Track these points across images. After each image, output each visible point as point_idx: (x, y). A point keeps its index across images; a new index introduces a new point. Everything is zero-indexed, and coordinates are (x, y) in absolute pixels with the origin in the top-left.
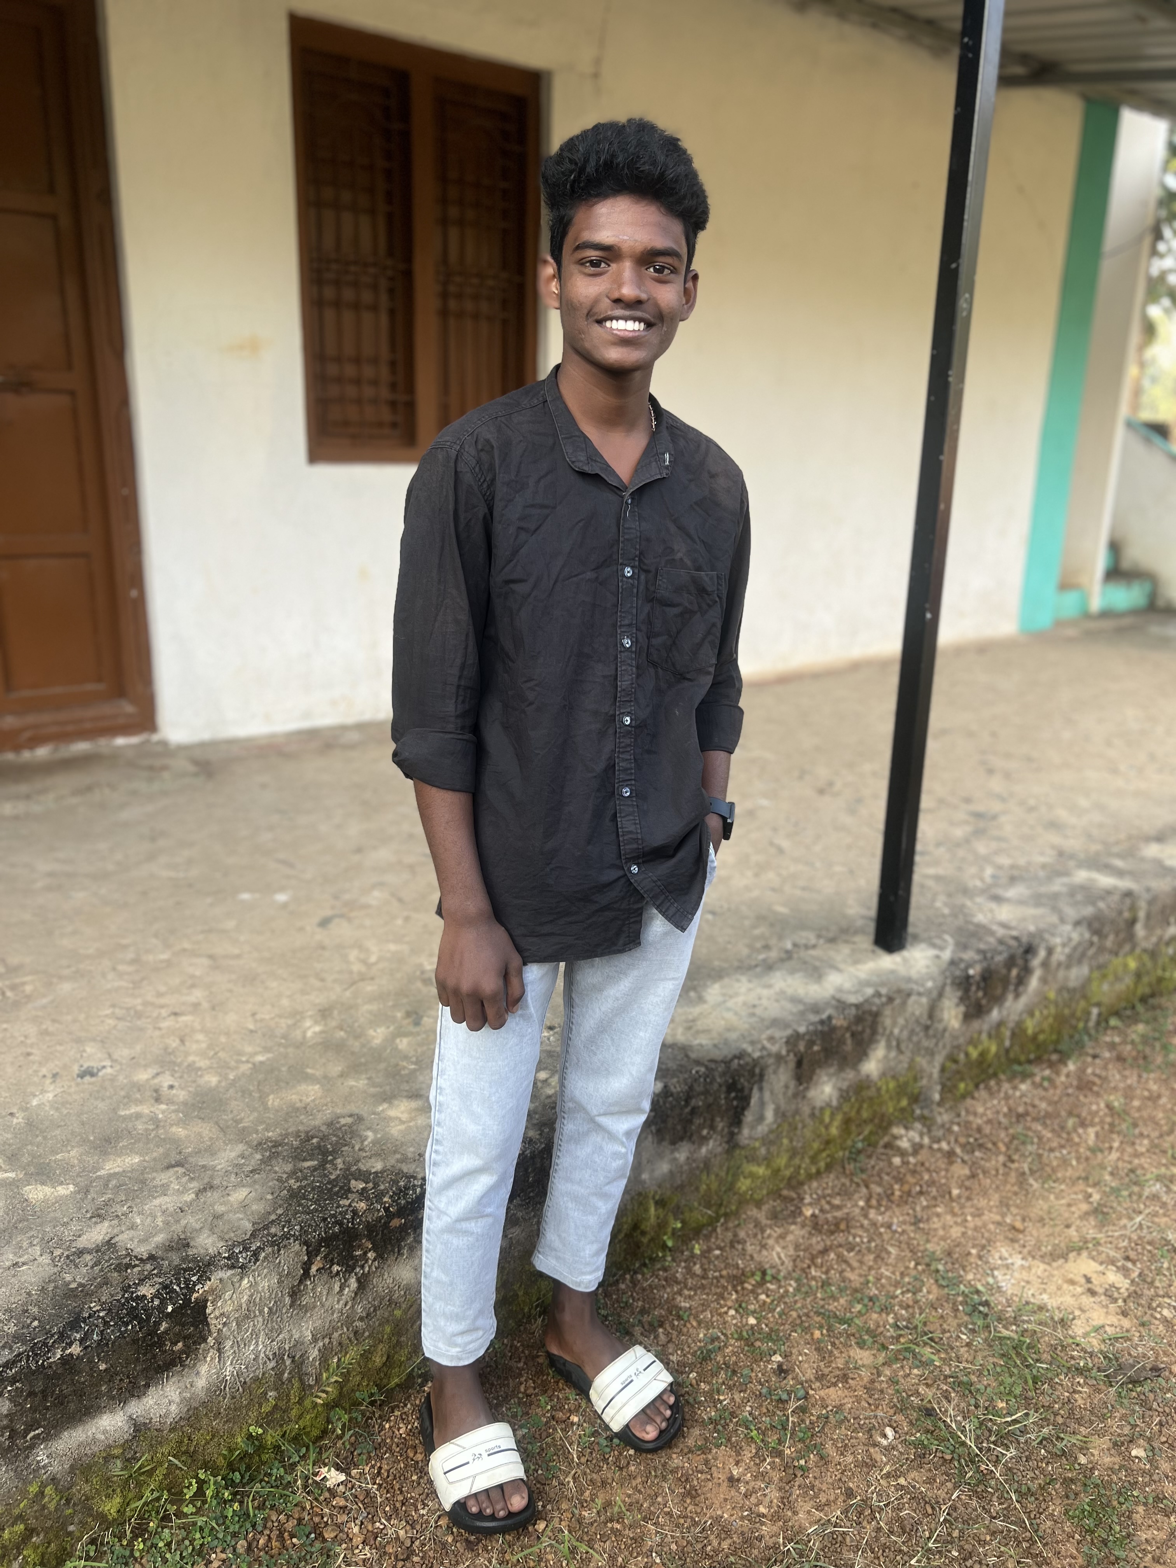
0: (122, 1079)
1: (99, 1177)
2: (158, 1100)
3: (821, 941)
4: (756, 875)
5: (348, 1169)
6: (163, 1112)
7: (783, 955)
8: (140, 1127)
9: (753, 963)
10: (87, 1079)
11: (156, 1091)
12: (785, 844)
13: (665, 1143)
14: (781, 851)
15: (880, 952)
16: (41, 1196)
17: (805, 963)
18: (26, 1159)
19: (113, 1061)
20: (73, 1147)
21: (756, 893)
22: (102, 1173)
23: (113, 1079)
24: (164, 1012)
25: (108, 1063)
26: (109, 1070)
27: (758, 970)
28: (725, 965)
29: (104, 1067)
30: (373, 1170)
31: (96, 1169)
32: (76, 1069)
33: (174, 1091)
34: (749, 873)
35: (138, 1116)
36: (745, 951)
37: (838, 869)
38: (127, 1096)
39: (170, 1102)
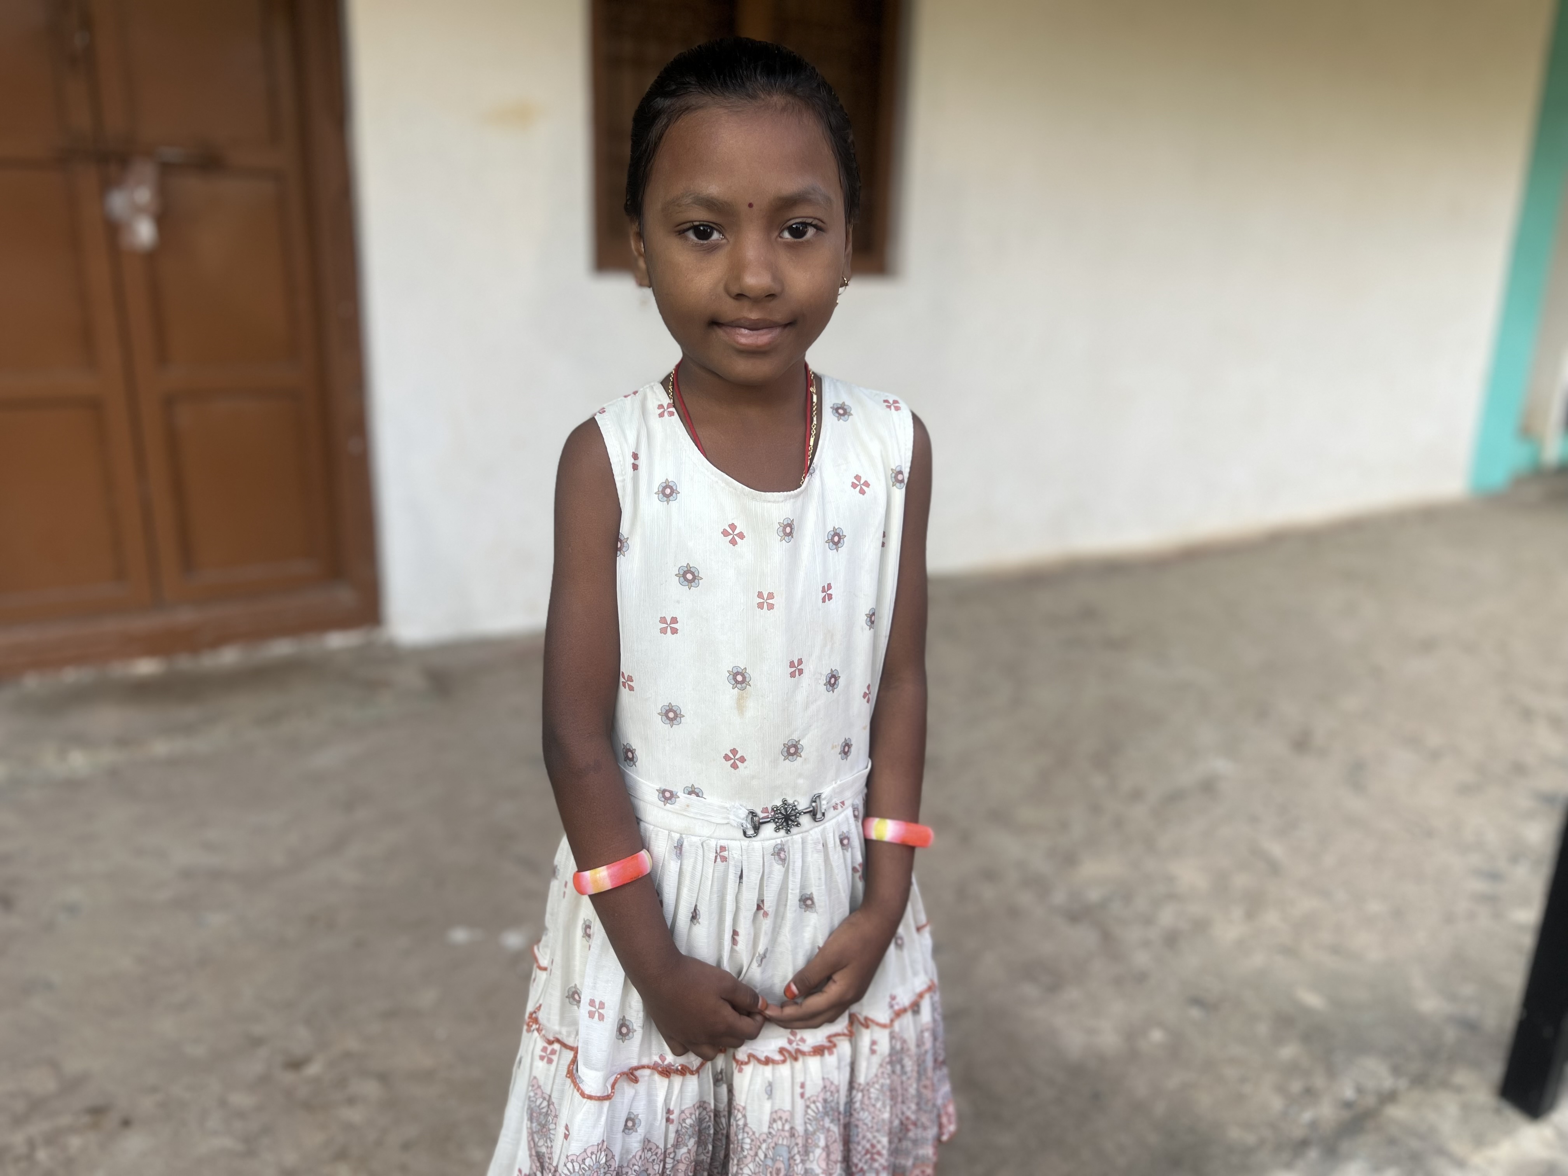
3: (1402, 1084)
4: (1250, 915)
7: (1346, 1115)
9: (1298, 1133)
12: (1277, 850)
14: (1274, 868)
15: (1512, 1115)
17: (1392, 1142)
21: (1258, 960)
27: (1313, 1154)
28: (1251, 1139)
34: (1237, 912)
36: (1277, 1103)
37: (1375, 907)
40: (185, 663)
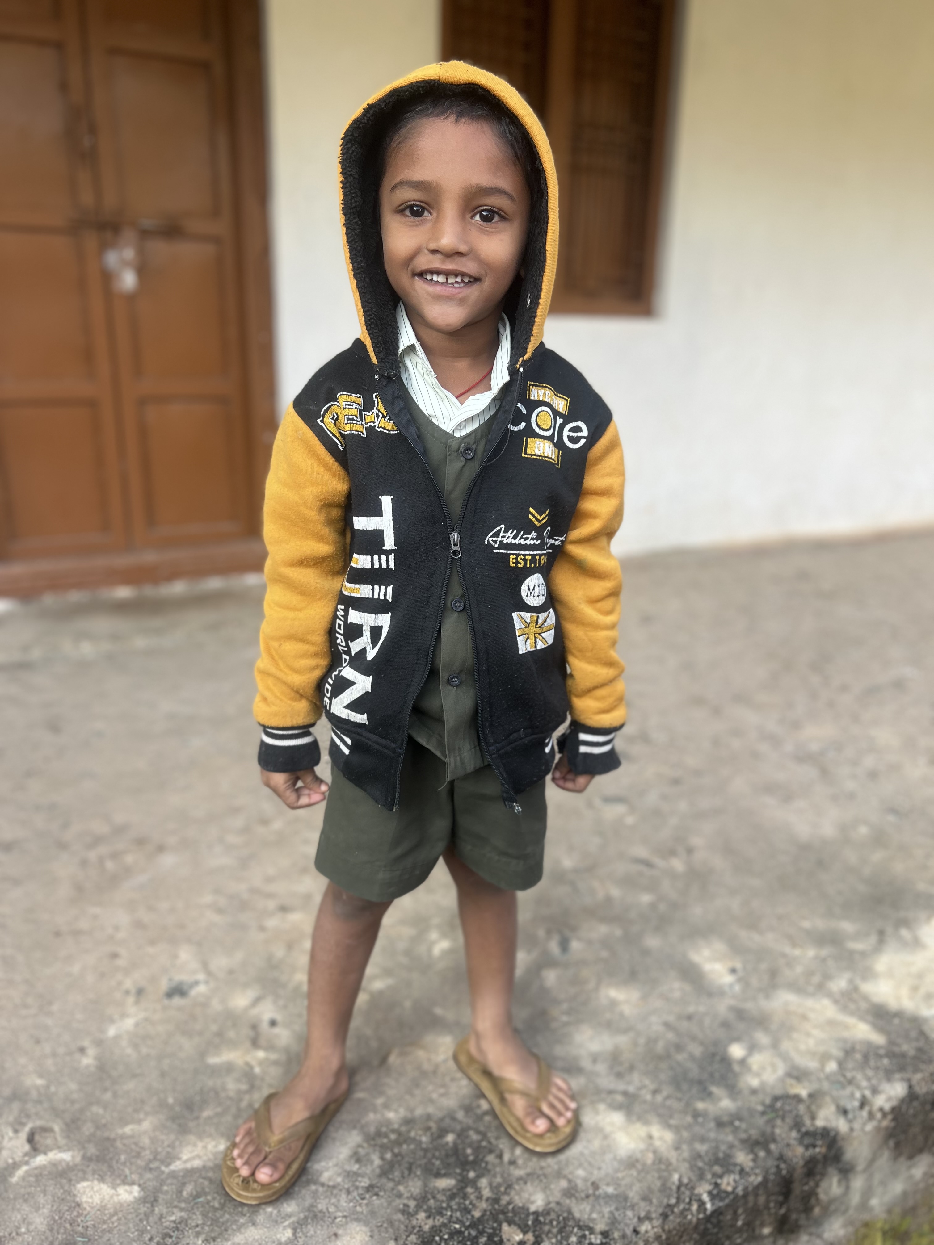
0: (216, 1005)
1: (173, 1175)
2: (255, 1043)
5: (496, 1200)
6: (261, 1063)
8: (232, 1086)
10: (177, 1001)
11: (254, 1027)
13: (902, 1159)
16: (97, 1200)
18: (88, 1129)
19: (209, 973)
20: (147, 1114)
22: (177, 1166)
23: (205, 1005)
24: (271, 904)
25: (201, 977)
26: (202, 989)
29: (197, 983)
30: (533, 1208)
31: (170, 1158)
32: (164, 985)
33: (277, 1030)
35: (229, 1068)
38: (220, 1034)
39: (270, 1047)
40: (150, 591)
